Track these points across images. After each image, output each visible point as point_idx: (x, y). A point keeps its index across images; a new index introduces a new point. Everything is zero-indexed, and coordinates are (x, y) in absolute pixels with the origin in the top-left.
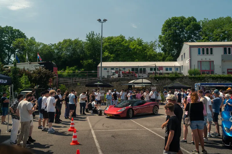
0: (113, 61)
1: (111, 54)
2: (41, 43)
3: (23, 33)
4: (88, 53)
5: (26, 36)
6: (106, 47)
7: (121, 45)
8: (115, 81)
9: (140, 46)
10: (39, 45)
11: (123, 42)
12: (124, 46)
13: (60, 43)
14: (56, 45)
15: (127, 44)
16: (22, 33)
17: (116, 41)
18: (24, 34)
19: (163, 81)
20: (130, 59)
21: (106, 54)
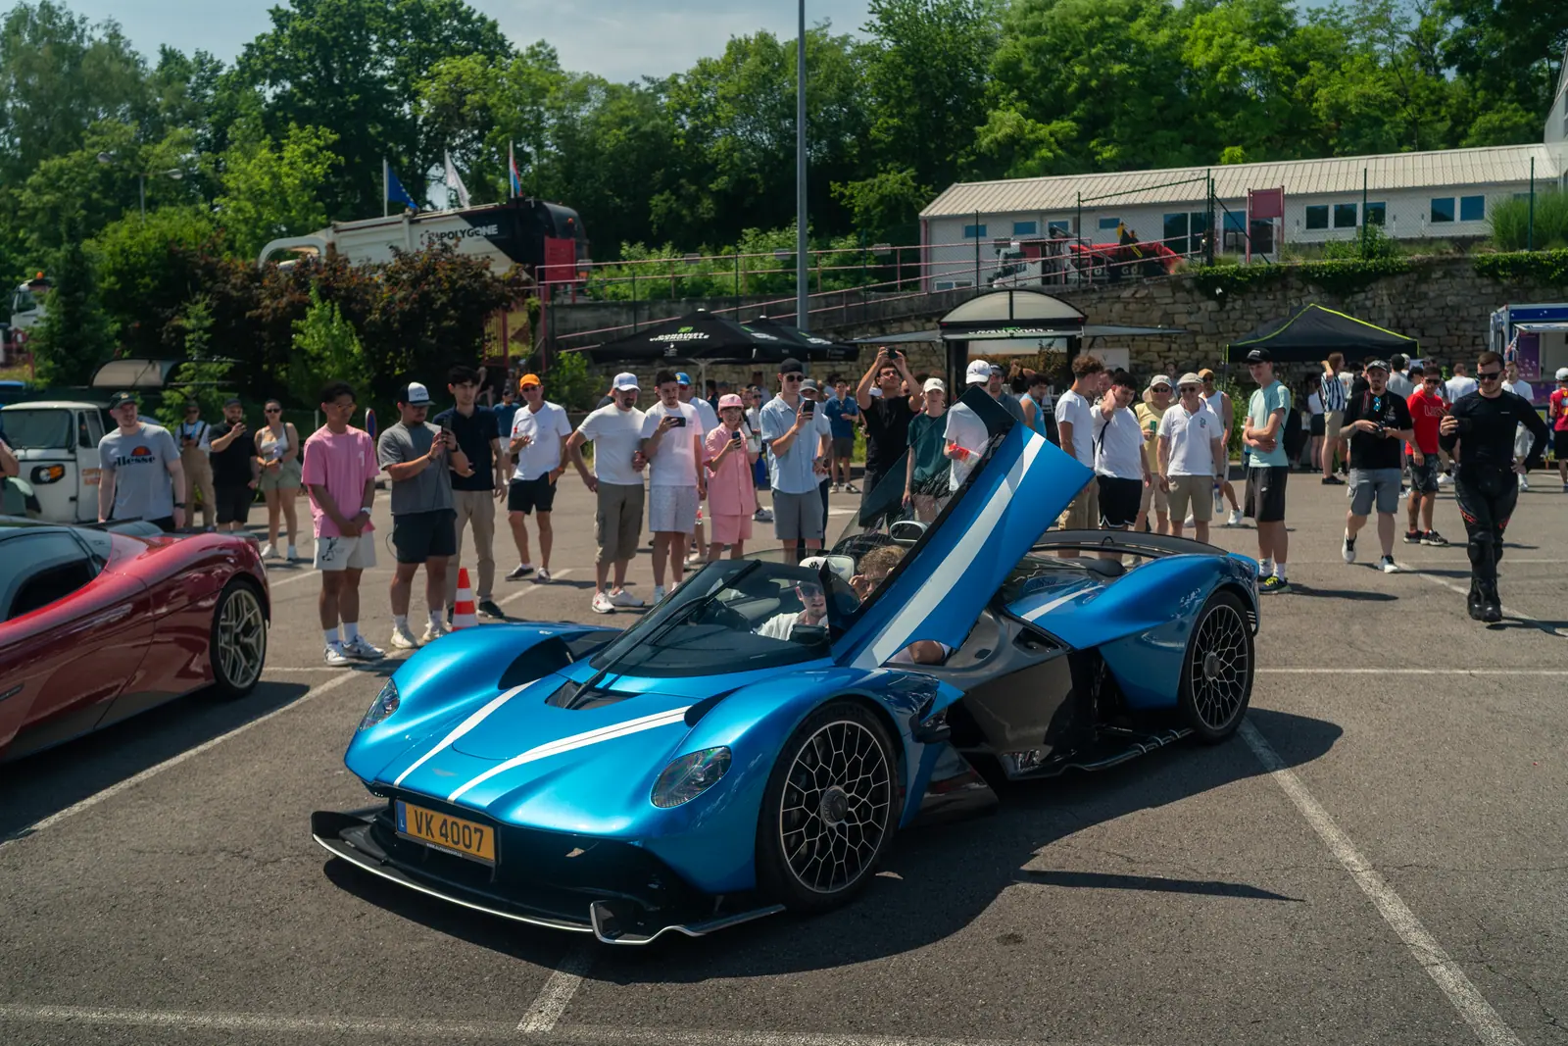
0: (1051, 169)
1: (1046, 117)
2: (590, 81)
3: (490, 19)
4: (882, 126)
5: (509, 39)
6: (1010, 72)
7: (1124, 45)
8: (908, 319)
9: (1269, 38)
10: (580, 94)
11: (1141, 22)
12: (1142, 50)
13: (705, 70)
14: (681, 81)
15: (1163, 36)
16: (482, 19)
17: (1086, 19)
18: (494, 26)
19: (1263, 304)
20: (1187, 148)
21: (1005, 120)
